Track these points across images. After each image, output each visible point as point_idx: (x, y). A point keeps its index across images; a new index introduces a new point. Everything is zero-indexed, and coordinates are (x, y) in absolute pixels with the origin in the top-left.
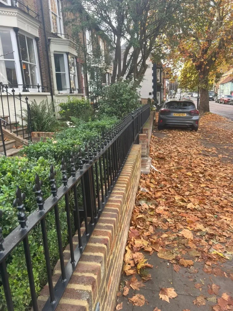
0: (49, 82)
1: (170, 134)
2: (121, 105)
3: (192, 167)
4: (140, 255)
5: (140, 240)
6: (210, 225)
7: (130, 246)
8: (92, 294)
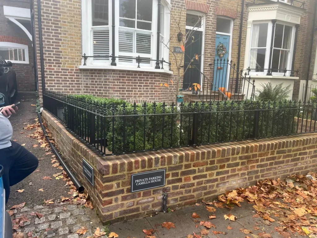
0: (306, 66)
4: (241, 199)
5: (253, 194)
7: (237, 191)
8: (160, 159)
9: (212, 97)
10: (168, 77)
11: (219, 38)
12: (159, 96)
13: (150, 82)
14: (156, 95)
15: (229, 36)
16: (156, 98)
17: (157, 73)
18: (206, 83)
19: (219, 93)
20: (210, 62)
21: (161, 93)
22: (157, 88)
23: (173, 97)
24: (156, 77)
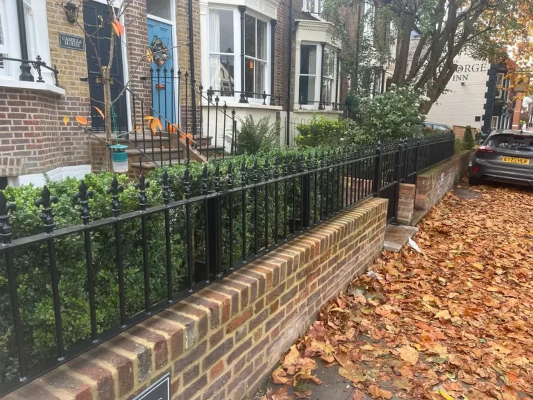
0: (286, 89)
1: (487, 195)
2: (383, 131)
3: (493, 255)
4: (311, 362)
5: (323, 343)
6: (462, 352)
7: (299, 346)
8: (154, 353)
9: (155, 144)
10: (54, 102)
11: (152, 26)
12: (40, 147)
13: (10, 112)
14: (31, 143)
15: (171, 25)
16: (32, 151)
17: (28, 90)
18: (138, 116)
19: (169, 135)
20: (142, 73)
21: (42, 138)
22: (32, 128)
23: (72, 147)
24: (26, 101)
